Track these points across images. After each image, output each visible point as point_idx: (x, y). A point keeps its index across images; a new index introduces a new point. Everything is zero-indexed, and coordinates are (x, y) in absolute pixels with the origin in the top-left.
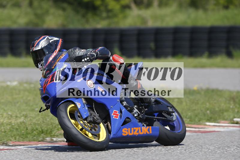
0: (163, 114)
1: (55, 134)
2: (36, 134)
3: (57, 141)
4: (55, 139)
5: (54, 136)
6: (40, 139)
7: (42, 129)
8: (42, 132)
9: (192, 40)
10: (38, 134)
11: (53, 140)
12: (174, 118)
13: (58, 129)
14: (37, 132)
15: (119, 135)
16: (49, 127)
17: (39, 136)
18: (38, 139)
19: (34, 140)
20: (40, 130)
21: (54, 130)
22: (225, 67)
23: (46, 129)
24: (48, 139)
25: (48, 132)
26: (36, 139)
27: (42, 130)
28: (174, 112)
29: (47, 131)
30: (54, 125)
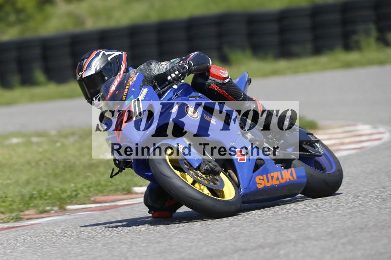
12: (321, 152)
15: (252, 188)
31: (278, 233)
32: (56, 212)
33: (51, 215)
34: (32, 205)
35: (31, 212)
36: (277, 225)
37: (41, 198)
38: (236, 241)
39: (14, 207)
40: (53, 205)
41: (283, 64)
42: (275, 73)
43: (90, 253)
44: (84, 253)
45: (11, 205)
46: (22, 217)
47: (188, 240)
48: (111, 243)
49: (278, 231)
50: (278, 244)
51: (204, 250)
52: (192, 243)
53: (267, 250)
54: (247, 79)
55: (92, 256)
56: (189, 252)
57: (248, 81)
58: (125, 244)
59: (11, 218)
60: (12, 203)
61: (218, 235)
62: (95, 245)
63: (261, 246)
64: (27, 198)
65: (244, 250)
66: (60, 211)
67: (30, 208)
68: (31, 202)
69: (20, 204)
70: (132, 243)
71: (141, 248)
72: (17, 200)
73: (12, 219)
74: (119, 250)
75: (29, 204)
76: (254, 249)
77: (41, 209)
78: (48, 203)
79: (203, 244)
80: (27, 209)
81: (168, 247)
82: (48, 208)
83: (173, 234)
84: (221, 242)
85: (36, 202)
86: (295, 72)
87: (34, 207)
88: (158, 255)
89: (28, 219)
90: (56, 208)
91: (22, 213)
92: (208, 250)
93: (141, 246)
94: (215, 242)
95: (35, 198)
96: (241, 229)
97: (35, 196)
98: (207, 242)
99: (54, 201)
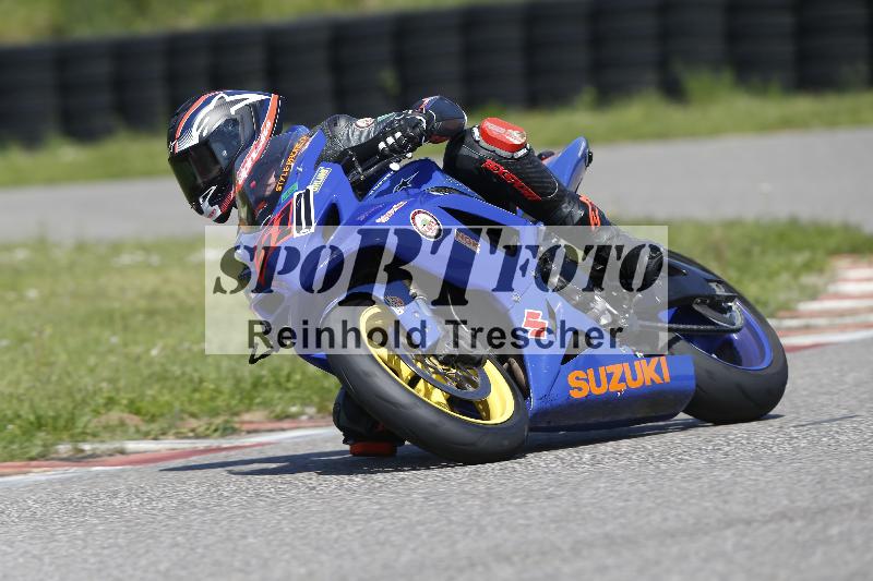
0: (696, 307)
1: (85, 427)
2: (18, 432)
3: (98, 452)
4: (87, 447)
5: (84, 435)
6: (34, 452)
7: (35, 412)
8: (39, 424)
9: (531, 47)
10: (24, 433)
11: (82, 451)
12: (739, 322)
13: (94, 411)
14: (20, 427)
15: (557, 397)
16: (60, 403)
17: (27, 440)
18: (27, 453)
19: (12, 458)
20: (32, 418)
21: (82, 415)
22: (663, 135)
23: (51, 413)
24: (64, 449)
25: (61, 423)
26: (18, 452)
27: (39, 418)
28: (731, 299)
29: (55, 419)
30: (78, 397)
31: (819, 486)
32: (311, 418)
33: (302, 425)
34: (258, 400)
35: (256, 416)
36: (814, 469)
37: (279, 385)
38: (726, 502)
39: (220, 402)
40: (305, 402)
41: (803, 105)
42: (786, 124)
43: (397, 515)
44: (385, 513)
45: (212, 399)
46: (237, 426)
47: (616, 494)
48: (444, 493)
49: (818, 483)
50: (823, 511)
51: (656, 518)
52: (627, 500)
53: (799, 524)
54: (580, 154)
55: (404, 521)
56: (623, 521)
57: (584, 156)
58: (474, 496)
59: (213, 428)
60: (215, 394)
61: (684, 485)
62: (409, 495)
63: (783, 516)
64: (247, 385)
65: (748, 523)
66: (320, 415)
67: (255, 408)
68: (255, 394)
69: (232, 396)
70: (489, 495)
71: (511, 508)
72: (227, 387)
73: (216, 430)
74: (462, 509)
75: (252, 399)
76: (771, 520)
77: (279, 409)
78: (292, 398)
79: (650, 505)
80: (248, 410)
81: (573, 509)
82: (294, 409)
83: (579, 478)
84: (693, 501)
85: (267, 394)
86: (832, 123)
87: (265, 404)
88: (553, 526)
89: (249, 432)
90: (311, 410)
91: (236, 419)
92: (665, 519)
93: (509, 504)
94: (679, 500)
95: (266, 386)
96: (734, 474)
97: (265, 380)
98: (659, 501)
99: (308, 393)
